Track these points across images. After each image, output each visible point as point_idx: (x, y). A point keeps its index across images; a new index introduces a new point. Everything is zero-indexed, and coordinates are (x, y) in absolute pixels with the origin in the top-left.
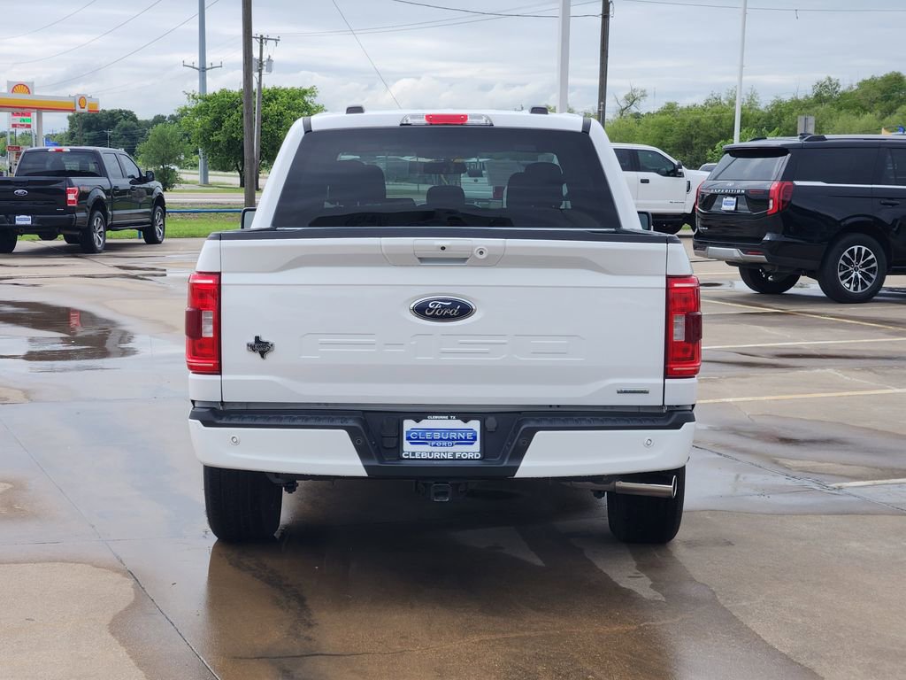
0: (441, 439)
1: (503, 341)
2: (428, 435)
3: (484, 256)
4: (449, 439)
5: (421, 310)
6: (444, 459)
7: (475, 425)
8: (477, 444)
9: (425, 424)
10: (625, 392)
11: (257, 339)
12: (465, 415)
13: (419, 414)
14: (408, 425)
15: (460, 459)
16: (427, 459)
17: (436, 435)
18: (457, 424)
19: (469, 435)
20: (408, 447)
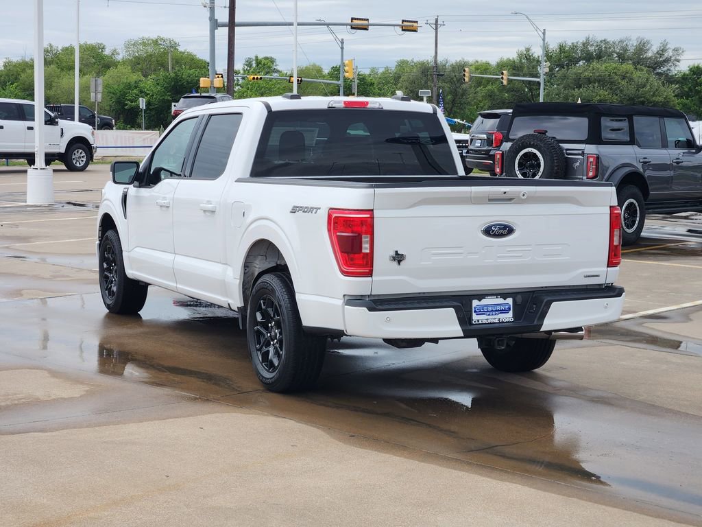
0: (492, 311)
1: (530, 249)
2: (485, 309)
3: (525, 197)
4: (496, 311)
5: (488, 232)
6: (494, 323)
7: (510, 301)
8: (511, 312)
9: (484, 302)
10: (589, 276)
11: (397, 252)
12: (504, 295)
13: (480, 296)
14: (475, 303)
15: (503, 322)
16: (486, 324)
17: (490, 309)
18: (500, 301)
19: (507, 307)
20: (475, 317)
